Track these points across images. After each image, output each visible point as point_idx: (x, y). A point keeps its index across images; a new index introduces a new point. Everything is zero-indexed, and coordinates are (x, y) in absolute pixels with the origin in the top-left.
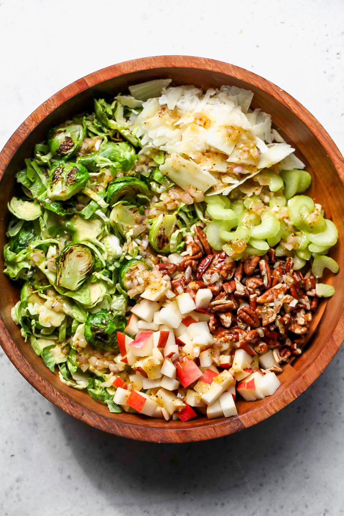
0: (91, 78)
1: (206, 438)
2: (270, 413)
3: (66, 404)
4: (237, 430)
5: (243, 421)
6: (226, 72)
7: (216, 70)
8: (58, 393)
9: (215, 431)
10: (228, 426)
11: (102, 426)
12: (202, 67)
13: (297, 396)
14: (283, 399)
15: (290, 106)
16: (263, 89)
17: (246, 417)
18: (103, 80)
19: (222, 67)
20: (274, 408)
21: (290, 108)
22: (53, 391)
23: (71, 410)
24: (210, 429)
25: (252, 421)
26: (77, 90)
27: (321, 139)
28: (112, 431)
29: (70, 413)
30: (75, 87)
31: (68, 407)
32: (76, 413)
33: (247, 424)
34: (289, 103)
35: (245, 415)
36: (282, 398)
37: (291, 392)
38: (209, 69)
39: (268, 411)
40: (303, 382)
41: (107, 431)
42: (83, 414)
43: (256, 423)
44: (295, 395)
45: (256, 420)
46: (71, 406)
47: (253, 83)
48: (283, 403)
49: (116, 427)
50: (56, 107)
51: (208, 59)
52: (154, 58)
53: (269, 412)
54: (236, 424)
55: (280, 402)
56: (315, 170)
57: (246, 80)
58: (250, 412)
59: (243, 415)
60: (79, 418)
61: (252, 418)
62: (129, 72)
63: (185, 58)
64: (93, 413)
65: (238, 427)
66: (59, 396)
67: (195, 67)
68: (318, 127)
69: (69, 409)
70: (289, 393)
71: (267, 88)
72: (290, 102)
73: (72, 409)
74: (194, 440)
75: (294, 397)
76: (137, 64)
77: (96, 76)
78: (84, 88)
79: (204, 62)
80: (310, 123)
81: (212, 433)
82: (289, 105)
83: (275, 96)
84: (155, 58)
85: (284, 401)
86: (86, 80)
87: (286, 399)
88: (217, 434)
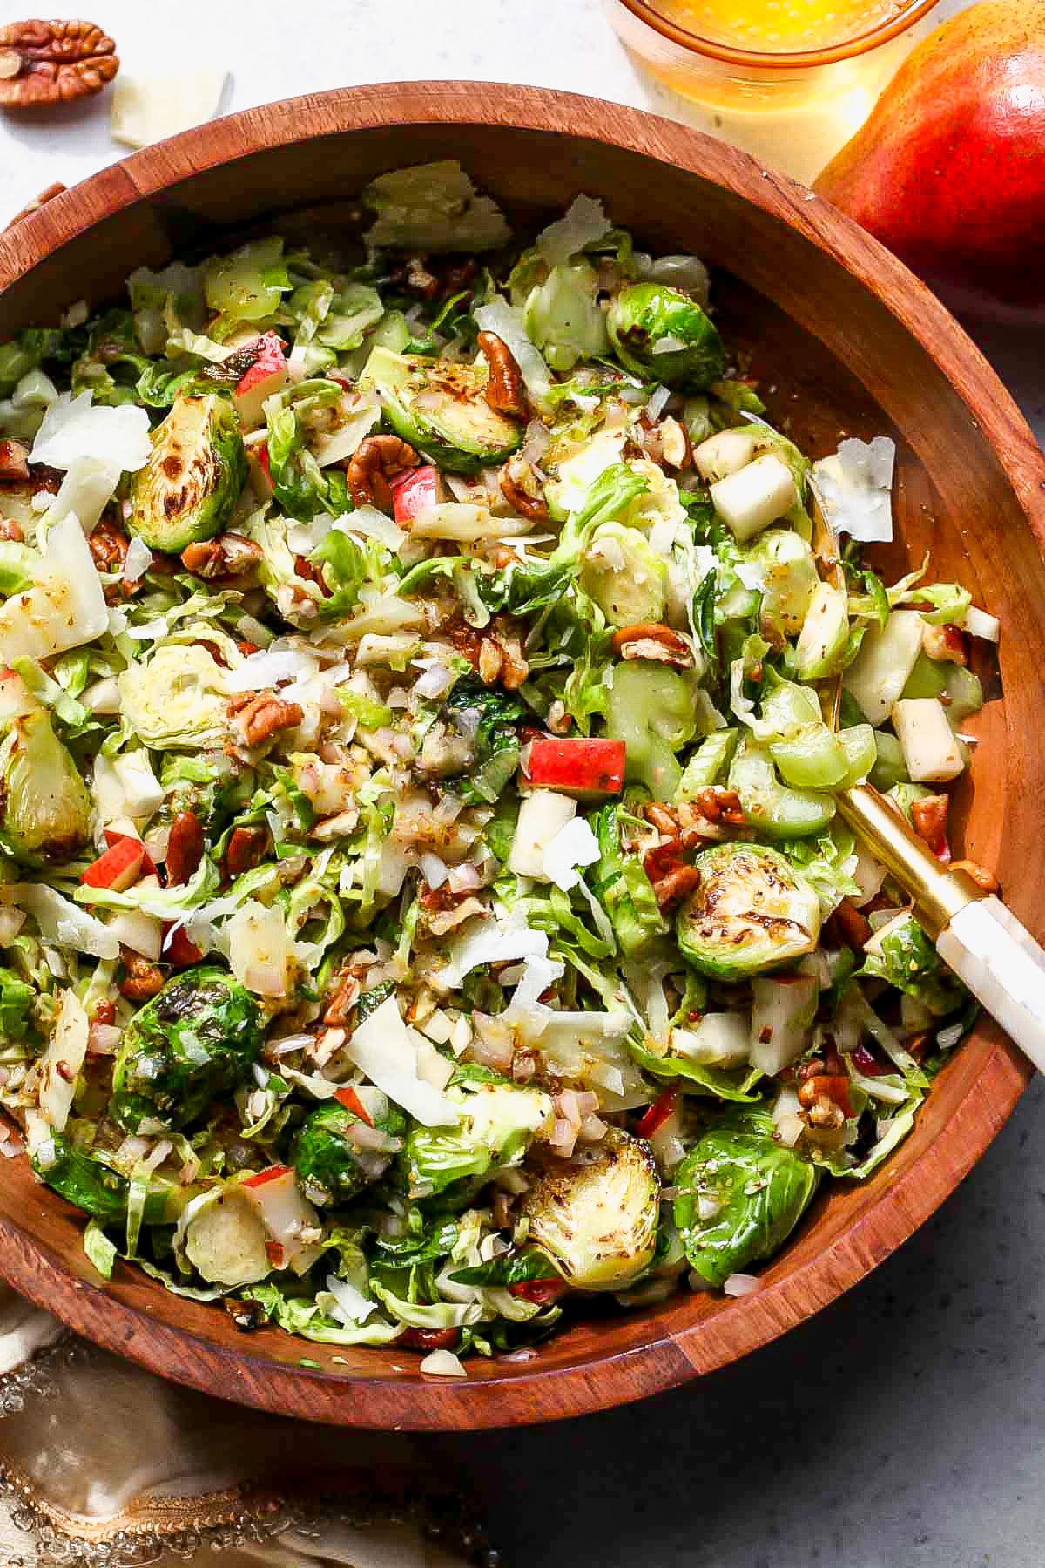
0: (146, 164)
1: (560, 1411)
2: (781, 1324)
3: (70, 1300)
4: (668, 1384)
5: (689, 1353)
6: (616, 138)
7: (581, 129)
8: (44, 1262)
9: (591, 1388)
10: (637, 1370)
11: (197, 1373)
12: (530, 122)
13: (876, 1261)
14: (829, 1271)
15: (842, 252)
16: (745, 194)
17: (700, 1339)
18: (189, 169)
19: (603, 120)
20: (794, 1305)
21: (841, 257)
22: (27, 1253)
23: (88, 1320)
24: (574, 1380)
25: (721, 1352)
26: (99, 207)
27: (950, 367)
28: (231, 1392)
29: (84, 1332)
30: (94, 195)
31: (78, 1310)
32: (106, 1329)
33: (702, 1363)
34: (836, 240)
35: (695, 1330)
36: (823, 1270)
37: (856, 1250)
38: (558, 125)
39: (773, 1313)
40: (896, 1213)
41: (215, 1392)
42: (130, 1335)
43: (732, 1356)
44: (870, 1258)
45: (735, 1348)
46: (90, 1308)
47: (709, 174)
48: (826, 1287)
49: (248, 1377)
50: (28, 266)
51: (555, 92)
52: (364, 93)
53: (779, 1320)
54: (664, 1364)
55: (817, 1284)
56: (933, 476)
57: (685, 164)
58: (713, 1320)
59: (691, 1331)
60: (116, 1348)
61: (721, 1342)
62: (277, 142)
63: (472, 88)
64: (168, 1331)
65: (670, 1372)
66: (46, 1272)
67: (510, 120)
68: (939, 322)
69: (81, 1316)
70: (849, 1250)
71: (760, 190)
72: (840, 237)
73: (92, 1317)
74: (520, 1419)
75: (866, 1265)
76: (306, 113)
77: (164, 158)
78: (122, 197)
79: (540, 104)
80: (911, 308)
81: (579, 1395)
82: (838, 247)
83: (786, 216)
84: (369, 93)
85: (831, 1280)
86: (129, 171)
87: (837, 1274)
88: (598, 1399)
